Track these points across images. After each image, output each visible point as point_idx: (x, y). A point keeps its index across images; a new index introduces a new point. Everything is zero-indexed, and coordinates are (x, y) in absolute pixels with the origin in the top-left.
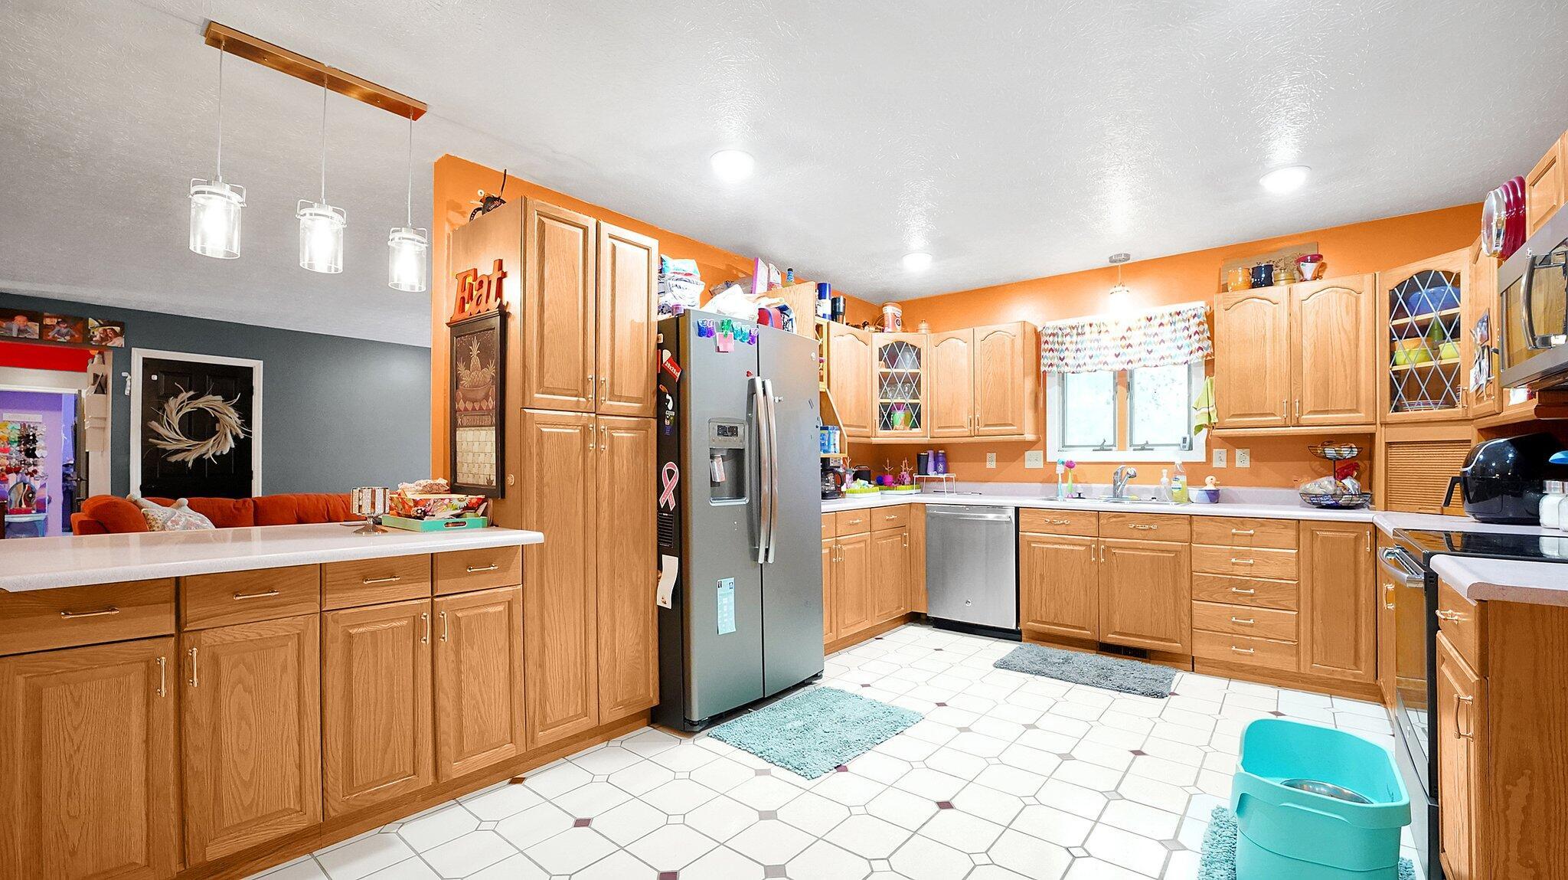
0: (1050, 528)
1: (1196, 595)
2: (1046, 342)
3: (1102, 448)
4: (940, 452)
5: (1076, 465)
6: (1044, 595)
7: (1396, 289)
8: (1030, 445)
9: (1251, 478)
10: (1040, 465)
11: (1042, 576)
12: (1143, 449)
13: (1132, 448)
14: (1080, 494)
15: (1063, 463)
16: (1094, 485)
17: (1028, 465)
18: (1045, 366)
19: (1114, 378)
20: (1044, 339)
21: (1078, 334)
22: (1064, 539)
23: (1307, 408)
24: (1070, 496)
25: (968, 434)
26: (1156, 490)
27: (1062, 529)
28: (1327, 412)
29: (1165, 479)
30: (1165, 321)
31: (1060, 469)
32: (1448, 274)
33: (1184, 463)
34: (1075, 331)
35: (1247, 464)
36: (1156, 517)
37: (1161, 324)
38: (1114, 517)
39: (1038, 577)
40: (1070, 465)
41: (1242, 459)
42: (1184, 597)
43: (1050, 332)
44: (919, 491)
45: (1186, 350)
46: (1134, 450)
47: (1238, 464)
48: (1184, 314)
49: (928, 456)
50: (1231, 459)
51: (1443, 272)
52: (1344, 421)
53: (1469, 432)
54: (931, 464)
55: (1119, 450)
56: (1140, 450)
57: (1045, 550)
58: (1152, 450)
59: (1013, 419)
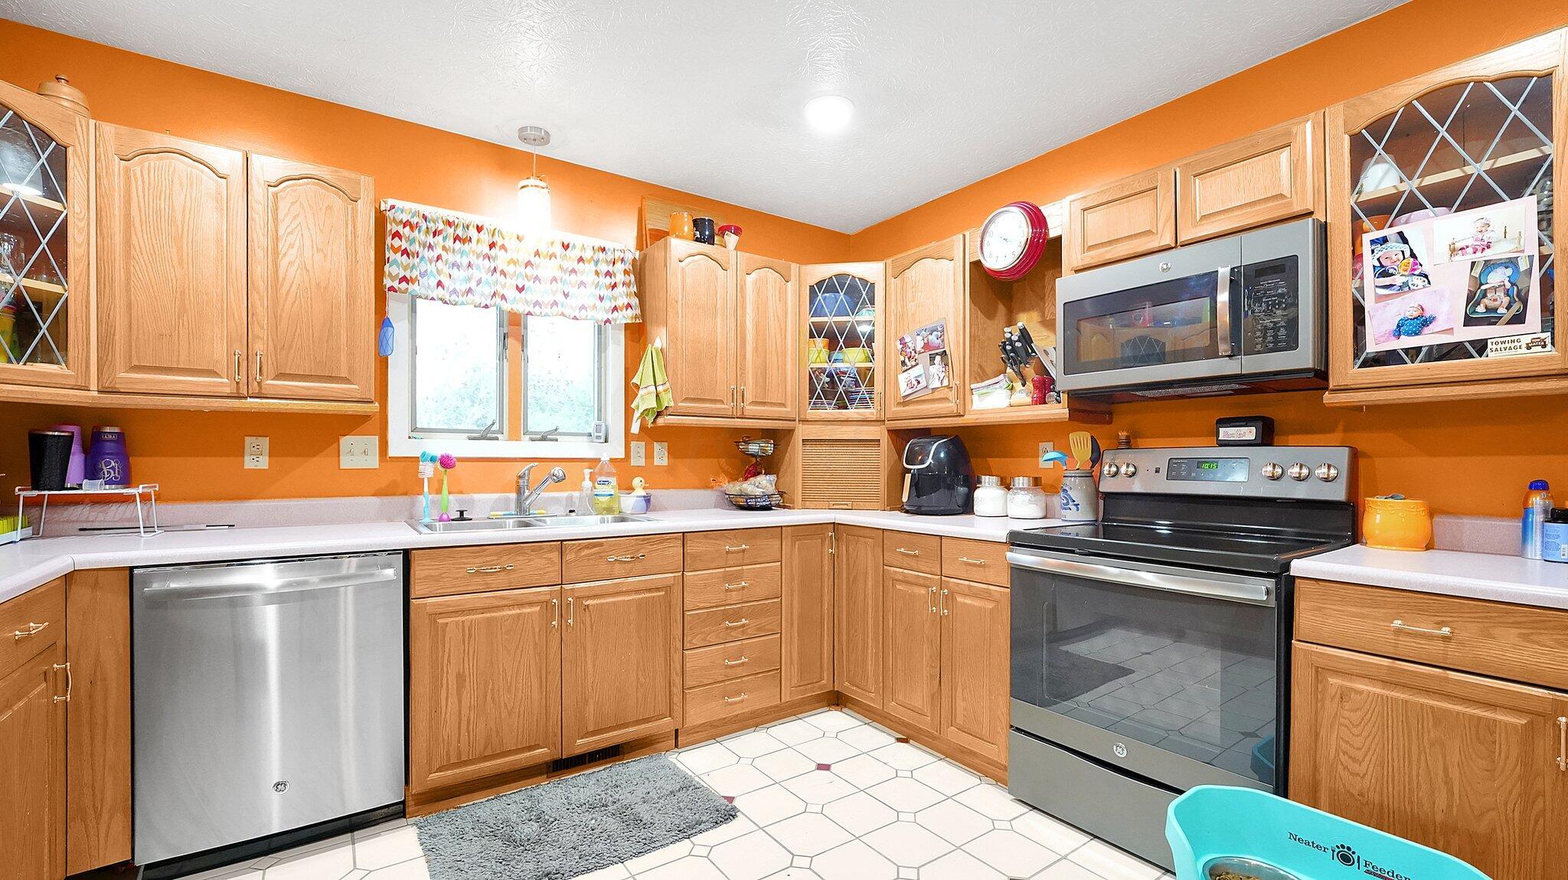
0: (478, 583)
1: (690, 642)
2: (397, 235)
3: (485, 436)
4: (108, 430)
5: (457, 464)
6: (465, 711)
7: (815, 286)
8: (354, 424)
9: (666, 479)
10: (373, 462)
11: (461, 678)
12: (544, 439)
13: (527, 437)
14: (462, 513)
15: (433, 459)
16: (476, 496)
17: (346, 462)
18: (393, 278)
19: (501, 325)
20: (392, 227)
21: (457, 238)
22: (502, 598)
23: (749, 397)
24: (445, 517)
25: (227, 390)
26: (567, 498)
27: (501, 580)
28: (764, 404)
29: (587, 483)
30: (588, 254)
31: (427, 470)
32: (864, 282)
33: (612, 460)
34: (451, 231)
35: (665, 462)
36: (644, 540)
37: (581, 260)
38: (587, 547)
39: (452, 679)
40: (446, 462)
41: (661, 456)
42: (676, 649)
43: (405, 218)
44: (29, 531)
45: (608, 304)
46: (533, 440)
47: (657, 462)
48: (609, 253)
49: (71, 438)
50: (649, 455)
51: (859, 279)
52: (776, 415)
53: (879, 432)
54: (76, 463)
55: (510, 439)
56: (540, 440)
57: (467, 625)
58: (557, 440)
59: (351, 369)
